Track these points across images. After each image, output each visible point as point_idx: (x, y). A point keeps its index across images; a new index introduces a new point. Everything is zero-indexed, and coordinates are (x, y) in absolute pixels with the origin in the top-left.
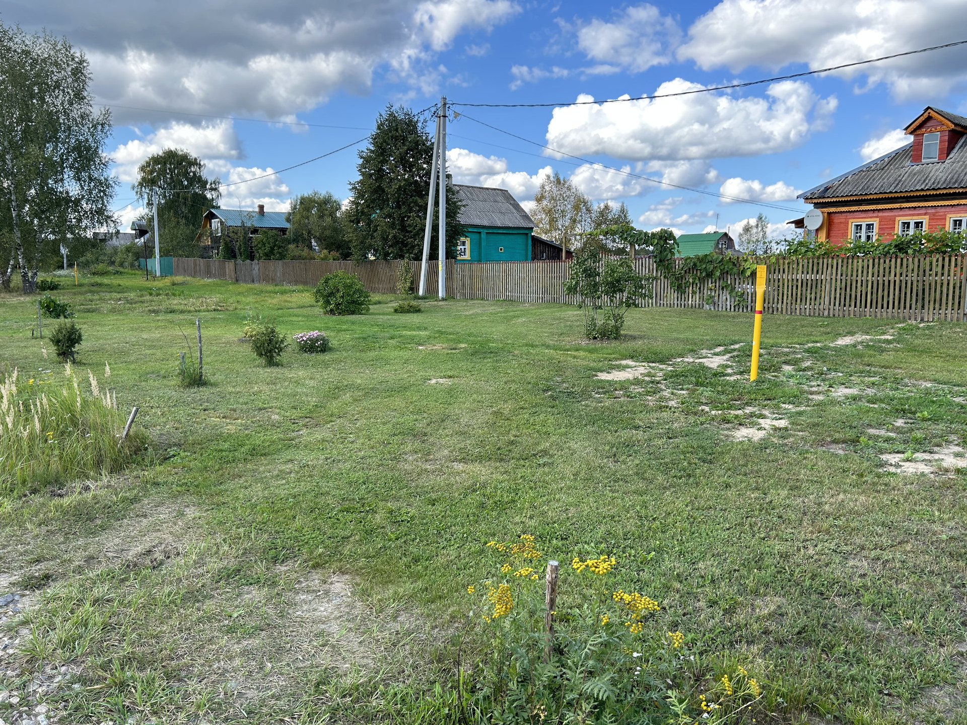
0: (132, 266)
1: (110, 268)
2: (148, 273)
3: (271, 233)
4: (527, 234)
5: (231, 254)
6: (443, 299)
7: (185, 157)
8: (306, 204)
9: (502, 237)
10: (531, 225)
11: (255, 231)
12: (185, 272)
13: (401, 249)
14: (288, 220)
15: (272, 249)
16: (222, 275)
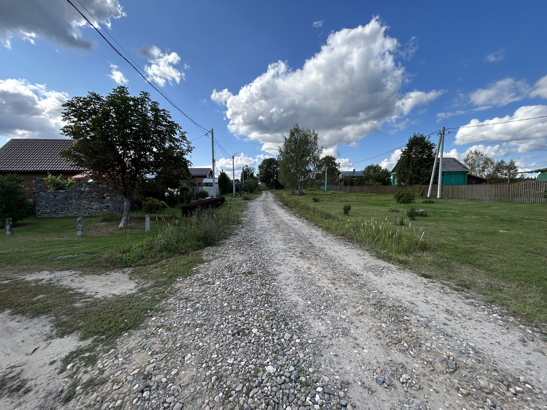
0: (317, 188)
1: (312, 189)
2: (323, 190)
3: (360, 177)
4: (465, 174)
5: (346, 184)
6: (439, 199)
7: (331, 157)
8: (369, 168)
9: (453, 175)
10: (468, 170)
11: (354, 177)
12: (333, 190)
13: (417, 181)
14: (363, 173)
15: (360, 182)
16: (345, 190)
